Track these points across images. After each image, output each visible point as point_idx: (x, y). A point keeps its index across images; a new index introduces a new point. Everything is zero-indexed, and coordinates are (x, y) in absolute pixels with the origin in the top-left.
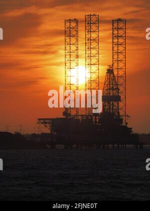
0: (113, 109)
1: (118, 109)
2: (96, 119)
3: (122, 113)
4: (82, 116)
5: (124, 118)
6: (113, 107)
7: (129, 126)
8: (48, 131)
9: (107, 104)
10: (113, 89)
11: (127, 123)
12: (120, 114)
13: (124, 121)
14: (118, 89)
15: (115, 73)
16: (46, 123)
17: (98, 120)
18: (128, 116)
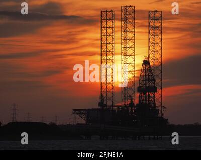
0: (149, 100)
1: (154, 100)
2: (132, 110)
3: (158, 104)
4: (118, 107)
5: (160, 109)
6: (149, 98)
7: (165, 117)
8: (84, 122)
9: (143, 95)
10: (149, 80)
11: (163, 115)
12: (157, 106)
13: (160, 112)
14: (155, 81)
15: (152, 64)
16: (81, 114)
17: (133, 111)
18: (164, 107)
